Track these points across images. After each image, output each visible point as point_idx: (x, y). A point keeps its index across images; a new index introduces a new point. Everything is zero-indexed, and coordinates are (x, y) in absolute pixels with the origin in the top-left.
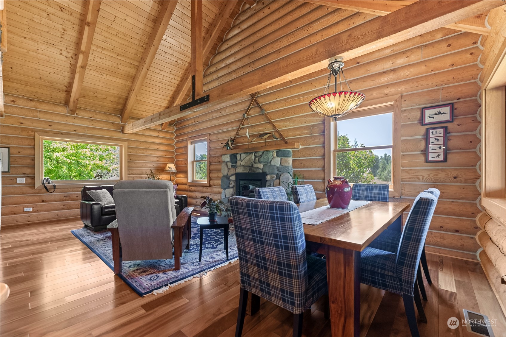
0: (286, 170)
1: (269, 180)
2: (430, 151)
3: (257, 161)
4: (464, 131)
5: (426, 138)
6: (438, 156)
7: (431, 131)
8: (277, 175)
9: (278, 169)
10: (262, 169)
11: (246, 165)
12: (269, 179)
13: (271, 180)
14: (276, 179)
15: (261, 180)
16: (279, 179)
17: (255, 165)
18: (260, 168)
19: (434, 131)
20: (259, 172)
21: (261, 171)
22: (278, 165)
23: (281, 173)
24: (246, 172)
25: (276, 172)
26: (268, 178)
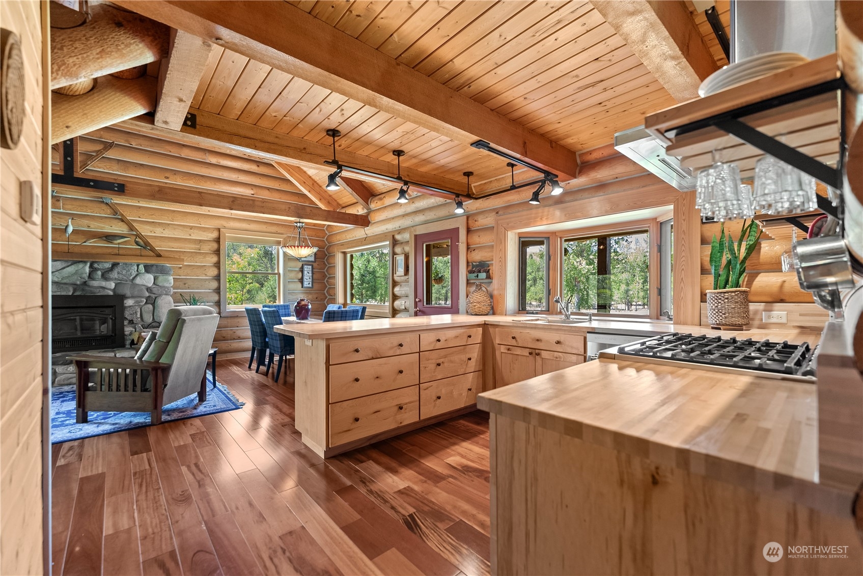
0: (166, 291)
1: (130, 306)
2: (305, 280)
3: (100, 277)
4: (320, 269)
5: (302, 270)
6: (309, 284)
7: (305, 266)
8: (148, 298)
9: (149, 289)
10: (114, 290)
11: (65, 281)
12: (131, 304)
13: (135, 305)
14: (146, 303)
15: (111, 307)
16: (153, 304)
17: (95, 283)
18: (109, 287)
19: (307, 266)
20: (106, 294)
21: (111, 293)
22: (150, 284)
23: (156, 296)
24: (63, 293)
25: (147, 294)
26: (129, 302)
